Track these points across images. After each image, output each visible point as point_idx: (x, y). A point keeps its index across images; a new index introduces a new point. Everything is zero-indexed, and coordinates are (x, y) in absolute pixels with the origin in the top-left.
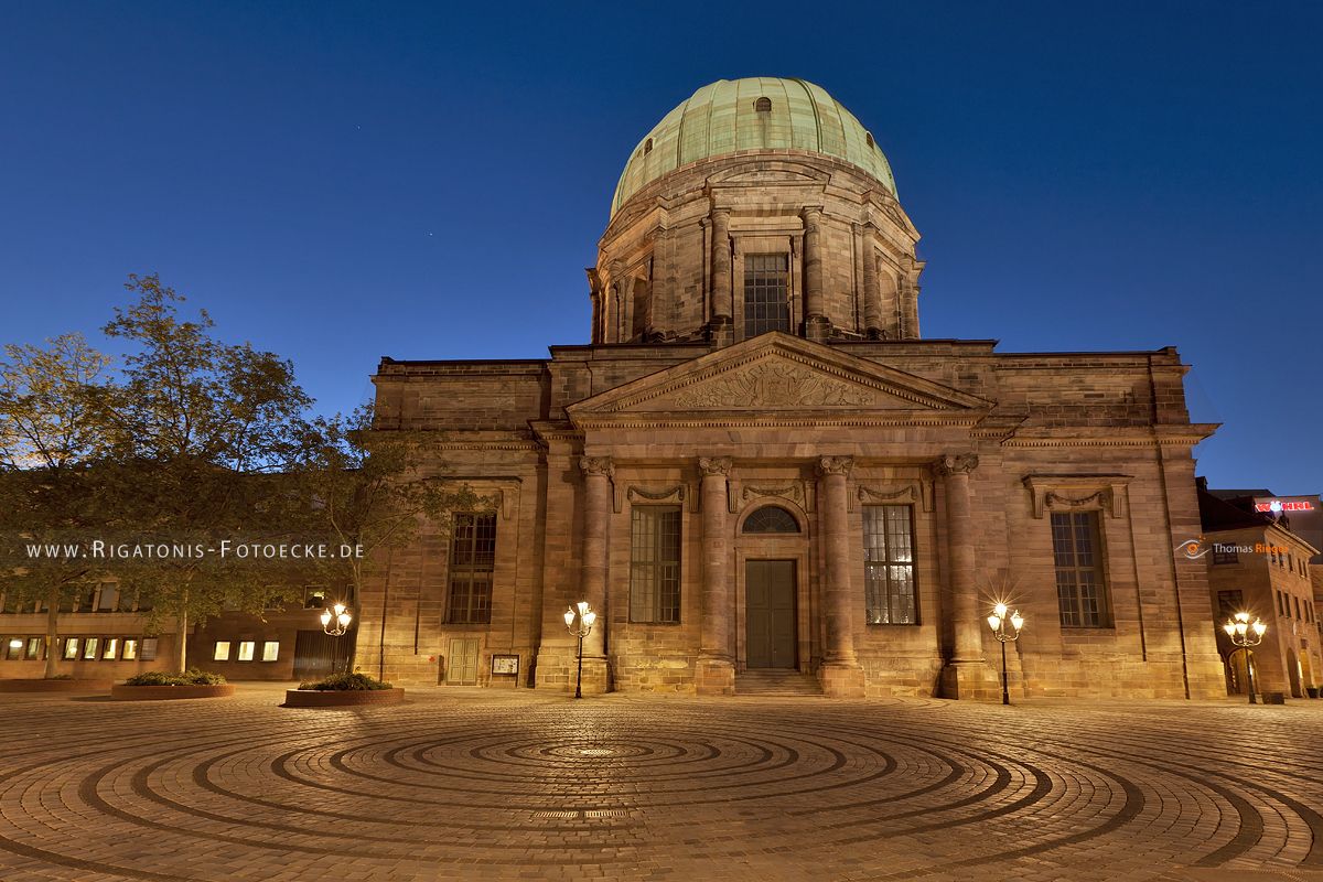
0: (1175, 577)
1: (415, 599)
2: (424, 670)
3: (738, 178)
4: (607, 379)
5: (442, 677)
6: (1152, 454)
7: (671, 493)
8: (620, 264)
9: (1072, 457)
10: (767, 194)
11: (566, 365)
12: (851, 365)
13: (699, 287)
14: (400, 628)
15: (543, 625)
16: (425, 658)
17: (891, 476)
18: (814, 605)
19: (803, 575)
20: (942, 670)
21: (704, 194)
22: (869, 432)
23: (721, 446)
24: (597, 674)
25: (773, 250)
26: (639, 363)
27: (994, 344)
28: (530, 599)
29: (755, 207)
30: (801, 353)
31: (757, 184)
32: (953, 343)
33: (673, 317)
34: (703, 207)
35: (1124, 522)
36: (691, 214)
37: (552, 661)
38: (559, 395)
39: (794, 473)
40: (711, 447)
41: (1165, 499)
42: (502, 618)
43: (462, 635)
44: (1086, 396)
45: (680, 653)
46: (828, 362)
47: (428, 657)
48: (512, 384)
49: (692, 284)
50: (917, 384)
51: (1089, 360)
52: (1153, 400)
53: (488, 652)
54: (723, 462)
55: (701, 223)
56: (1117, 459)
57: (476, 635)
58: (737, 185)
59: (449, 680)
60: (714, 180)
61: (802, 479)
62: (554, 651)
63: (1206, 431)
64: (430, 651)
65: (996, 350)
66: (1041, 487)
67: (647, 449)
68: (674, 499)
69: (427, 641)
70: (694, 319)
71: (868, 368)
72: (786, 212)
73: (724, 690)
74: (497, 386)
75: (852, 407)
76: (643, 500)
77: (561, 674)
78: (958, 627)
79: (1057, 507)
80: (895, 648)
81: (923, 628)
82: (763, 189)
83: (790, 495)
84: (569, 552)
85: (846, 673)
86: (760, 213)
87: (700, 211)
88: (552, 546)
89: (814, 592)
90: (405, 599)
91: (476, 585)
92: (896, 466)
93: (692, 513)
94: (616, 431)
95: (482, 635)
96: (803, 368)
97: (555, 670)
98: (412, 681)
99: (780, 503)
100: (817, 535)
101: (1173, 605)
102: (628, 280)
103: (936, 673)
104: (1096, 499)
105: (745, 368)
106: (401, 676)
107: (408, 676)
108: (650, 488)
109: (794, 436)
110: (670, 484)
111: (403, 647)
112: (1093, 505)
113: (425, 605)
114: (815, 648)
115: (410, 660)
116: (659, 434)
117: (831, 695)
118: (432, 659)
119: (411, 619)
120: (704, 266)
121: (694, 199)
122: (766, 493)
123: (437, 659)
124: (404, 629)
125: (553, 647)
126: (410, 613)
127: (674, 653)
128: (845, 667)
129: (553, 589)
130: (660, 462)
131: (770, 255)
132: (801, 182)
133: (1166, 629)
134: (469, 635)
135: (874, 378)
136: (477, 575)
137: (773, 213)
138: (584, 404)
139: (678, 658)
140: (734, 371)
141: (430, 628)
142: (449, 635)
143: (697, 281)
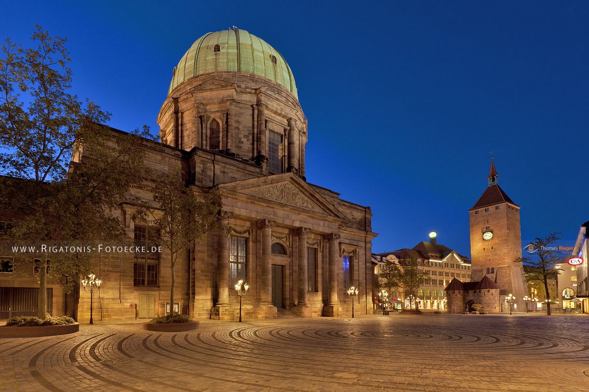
0: (366, 279)
1: (118, 272)
2: (126, 311)
3: (270, 93)
4: (221, 172)
5: (137, 314)
6: (364, 240)
7: (245, 232)
8: (202, 106)
9: (349, 238)
10: (279, 106)
11: (204, 159)
12: (313, 193)
13: (251, 137)
14: (109, 288)
15: (196, 289)
16: (127, 305)
17: (313, 237)
18: (291, 283)
19: (287, 272)
20: (324, 307)
21: (255, 93)
22: (314, 220)
23: (271, 216)
24: (231, 311)
25: (278, 132)
26: (235, 169)
27: (339, 194)
28: (181, 275)
29: (275, 109)
30: (298, 184)
31: (277, 99)
32: (330, 191)
33: (238, 147)
34: (253, 99)
35: (357, 260)
36: (248, 99)
37: (201, 306)
38: (199, 173)
39: (287, 231)
40: (268, 216)
41: (366, 255)
42: (166, 284)
43: (146, 293)
44: (353, 218)
45: (250, 302)
46: (306, 190)
47: (129, 305)
48: (167, 159)
49: (247, 134)
50: (330, 206)
51: (354, 206)
52: (365, 223)
53: (160, 301)
54: (272, 223)
55: (252, 106)
56: (357, 240)
57: (154, 293)
58: (270, 96)
59: (140, 316)
60: (263, 89)
61: (289, 235)
62: (202, 301)
63: (375, 235)
64: (129, 301)
65: (340, 197)
66: (343, 247)
67: (246, 212)
68: (246, 235)
69: (126, 296)
70: (248, 151)
71: (317, 196)
72: (284, 117)
73: (274, 316)
74: (159, 157)
75: (309, 209)
76: (235, 234)
77: (205, 312)
78: (332, 293)
79: (345, 254)
80: (312, 300)
81: (319, 293)
82: (278, 102)
83: (284, 240)
84: (206, 254)
85: (308, 309)
86: (276, 113)
87: (252, 100)
88: (198, 250)
89: (291, 279)
90: (112, 272)
91: (149, 266)
92: (315, 234)
93: (253, 242)
94: (234, 200)
95: (157, 293)
96: (297, 190)
97: (203, 310)
98: (121, 318)
99: (281, 242)
100: (292, 256)
101: (365, 287)
102: (208, 117)
103: (322, 308)
104: (352, 253)
105: (279, 184)
106: (114, 315)
107: (117, 315)
108: (238, 229)
109: (294, 217)
110: (245, 228)
111: (113, 299)
112: (352, 254)
113: (124, 276)
114: (291, 300)
115: (117, 306)
116: (251, 206)
117: (303, 317)
118: (131, 306)
119: (115, 283)
120: (254, 128)
121: (250, 93)
122: (277, 238)
123: (134, 306)
124: (112, 289)
125: (201, 299)
126: (116, 280)
127: (248, 302)
128: (307, 307)
129: (200, 272)
130: (246, 218)
131: (277, 133)
132: (289, 105)
133: (363, 294)
134: (150, 293)
135: (318, 200)
136: (149, 261)
137: (280, 115)
138: (226, 185)
139: (249, 304)
140: (276, 184)
141: (127, 289)
142: (139, 292)
143: (249, 134)
